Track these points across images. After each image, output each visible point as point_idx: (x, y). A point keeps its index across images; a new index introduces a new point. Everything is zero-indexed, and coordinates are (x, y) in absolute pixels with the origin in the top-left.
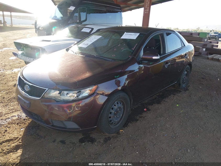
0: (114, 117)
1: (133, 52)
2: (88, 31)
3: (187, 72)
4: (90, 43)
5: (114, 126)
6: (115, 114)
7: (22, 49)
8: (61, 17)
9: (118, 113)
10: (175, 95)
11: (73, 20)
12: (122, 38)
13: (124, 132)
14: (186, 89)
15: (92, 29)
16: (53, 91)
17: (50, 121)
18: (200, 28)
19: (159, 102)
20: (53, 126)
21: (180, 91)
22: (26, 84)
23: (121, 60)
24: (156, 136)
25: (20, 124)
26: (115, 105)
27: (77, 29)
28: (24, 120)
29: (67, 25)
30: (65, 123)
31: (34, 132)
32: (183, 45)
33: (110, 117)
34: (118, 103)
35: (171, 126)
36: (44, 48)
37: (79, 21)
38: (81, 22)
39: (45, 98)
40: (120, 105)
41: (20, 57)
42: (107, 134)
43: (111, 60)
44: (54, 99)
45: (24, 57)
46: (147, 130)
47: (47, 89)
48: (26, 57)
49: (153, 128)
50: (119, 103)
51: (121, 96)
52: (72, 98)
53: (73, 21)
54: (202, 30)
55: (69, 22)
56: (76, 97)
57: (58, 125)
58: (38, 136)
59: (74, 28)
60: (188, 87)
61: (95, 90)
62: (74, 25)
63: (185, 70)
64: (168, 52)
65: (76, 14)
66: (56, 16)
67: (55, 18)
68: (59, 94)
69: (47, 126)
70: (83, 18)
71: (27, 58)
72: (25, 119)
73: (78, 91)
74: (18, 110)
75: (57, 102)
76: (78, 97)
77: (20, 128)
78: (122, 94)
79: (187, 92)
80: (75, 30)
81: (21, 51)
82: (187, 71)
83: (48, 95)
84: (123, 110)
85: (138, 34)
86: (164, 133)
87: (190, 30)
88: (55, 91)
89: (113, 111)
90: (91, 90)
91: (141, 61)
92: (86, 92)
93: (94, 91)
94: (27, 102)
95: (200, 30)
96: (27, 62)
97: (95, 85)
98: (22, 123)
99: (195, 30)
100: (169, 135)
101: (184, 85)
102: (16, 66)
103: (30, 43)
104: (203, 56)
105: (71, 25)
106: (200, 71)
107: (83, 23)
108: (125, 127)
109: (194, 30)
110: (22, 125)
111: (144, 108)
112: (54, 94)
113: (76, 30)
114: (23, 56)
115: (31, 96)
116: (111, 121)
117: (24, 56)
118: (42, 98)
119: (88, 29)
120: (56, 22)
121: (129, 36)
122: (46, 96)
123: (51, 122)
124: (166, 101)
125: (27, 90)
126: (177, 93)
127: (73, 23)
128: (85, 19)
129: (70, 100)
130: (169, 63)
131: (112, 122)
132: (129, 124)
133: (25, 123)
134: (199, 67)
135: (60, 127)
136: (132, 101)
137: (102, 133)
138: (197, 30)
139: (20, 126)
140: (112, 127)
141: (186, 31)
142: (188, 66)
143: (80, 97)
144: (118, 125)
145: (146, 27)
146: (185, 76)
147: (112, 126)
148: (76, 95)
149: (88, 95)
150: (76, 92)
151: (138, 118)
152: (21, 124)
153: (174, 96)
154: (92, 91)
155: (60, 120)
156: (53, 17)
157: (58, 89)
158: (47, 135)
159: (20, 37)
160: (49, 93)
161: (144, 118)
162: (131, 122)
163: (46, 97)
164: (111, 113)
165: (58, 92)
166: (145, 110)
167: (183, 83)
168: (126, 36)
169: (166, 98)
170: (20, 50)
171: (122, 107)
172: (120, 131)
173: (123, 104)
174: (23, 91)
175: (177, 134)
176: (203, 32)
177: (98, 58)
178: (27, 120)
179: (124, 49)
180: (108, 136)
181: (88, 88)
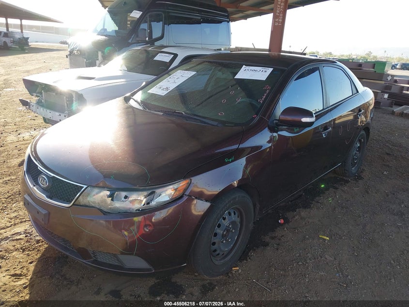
0: (222, 242)
1: (261, 107)
2: (166, 58)
3: (360, 144)
4: (172, 86)
5: (220, 260)
6: (223, 236)
7: (38, 93)
8: (116, 31)
9: (230, 233)
10: (337, 189)
11: (137, 36)
12: (238, 76)
13: (240, 271)
14: (357, 176)
15: (176, 56)
16: (96, 190)
17: (91, 252)
18: (372, 53)
19: (307, 206)
20: (96, 262)
21: (347, 182)
22: (40, 173)
23: (236, 125)
24: (307, 280)
25: (29, 250)
26: (224, 219)
27: (145, 55)
28: (38, 243)
29: (126, 47)
30: (122, 257)
31: (57, 271)
32: (355, 91)
33: (214, 244)
34: (230, 214)
35: (335, 259)
36: (81, 93)
37: (149, 39)
38: (152, 42)
39: (81, 206)
40: (235, 218)
41: (34, 108)
42: (206, 277)
43: (215, 123)
44: (99, 209)
45: (42, 109)
46: (288, 268)
47: (85, 186)
48: (45, 110)
49: (300, 263)
50: (233, 214)
51: (237, 199)
52: (137, 206)
53: (138, 39)
54: (375, 57)
55: (130, 41)
56: (144, 204)
57: (108, 262)
58: (66, 279)
59: (139, 54)
60: (362, 172)
61: (186, 190)
62: (139, 48)
63: (356, 140)
64: (328, 106)
65: (144, 26)
66: (106, 29)
67: (103, 32)
68: (109, 196)
69: (84, 261)
70: (156, 34)
71: (48, 111)
72: (39, 240)
73: (150, 192)
74: (26, 221)
75: (104, 214)
76: (148, 203)
77: (29, 261)
78: (240, 195)
79: (360, 182)
80: (141, 56)
81: (37, 96)
82: (360, 141)
83: (86, 199)
84: (239, 227)
85: (270, 70)
86: (322, 274)
87: (354, 57)
88: (100, 192)
89: (220, 231)
90: (176, 190)
91: (277, 125)
92: (167, 193)
93: (182, 191)
94: (44, 212)
95: (372, 57)
96: (48, 119)
97: (185, 178)
98: (34, 249)
99: (364, 58)
100: (333, 280)
101: (353, 169)
102: (26, 124)
103: (54, 82)
104: (383, 109)
105: (134, 47)
106: (380, 138)
107: (157, 44)
108: (243, 260)
109: (361, 57)
110: (33, 253)
111: (280, 219)
112: (100, 197)
113: (143, 56)
114: (39, 107)
115: (51, 199)
116: (215, 251)
117: (42, 106)
118: (73, 204)
119: (167, 55)
120: (105, 41)
121: (253, 73)
122: (82, 200)
123: (92, 255)
124: (320, 201)
125: (44, 185)
126: (341, 184)
127: (138, 43)
128: (159, 35)
129: (133, 209)
130: (331, 129)
131: (217, 252)
132: (249, 254)
133: (38, 251)
134: (379, 131)
135: (110, 266)
136: (258, 206)
137: (196, 274)
138: (366, 56)
139: (28, 255)
140: (217, 263)
141: (347, 58)
142: (363, 132)
143: (153, 203)
144: (229, 257)
145: (276, 54)
146: (357, 151)
147: (217, 260)
148: (144, 201)
149: (171, 199)
150: (146, 193)
151: (267, 239)
152: (31, 251)
153: (335, 192)
154: (180, 191)
155: (112, 252)
156: (99, 30)
157: (107, 188)
158: (83, 278)
159: (37, 67)
160: (89, 194)
161: (280, 239)
162: (255, 250)
163: (81, 204)
164: (216, 235)
165: (108, 193)
166: (281, 221)
167: (353, 165)
168: (246, 73)
169: (321, 196)
170: (35, 94)
171: (238, 220)
172: (234, 269)
173: (241, 215)
174: (35, 188)
175: (349, 277)
176: (378, 60)
177: (189, 118)
178: (42, 242)
179: (241, 99)
180: (208, 281)
181: (170, 185)
